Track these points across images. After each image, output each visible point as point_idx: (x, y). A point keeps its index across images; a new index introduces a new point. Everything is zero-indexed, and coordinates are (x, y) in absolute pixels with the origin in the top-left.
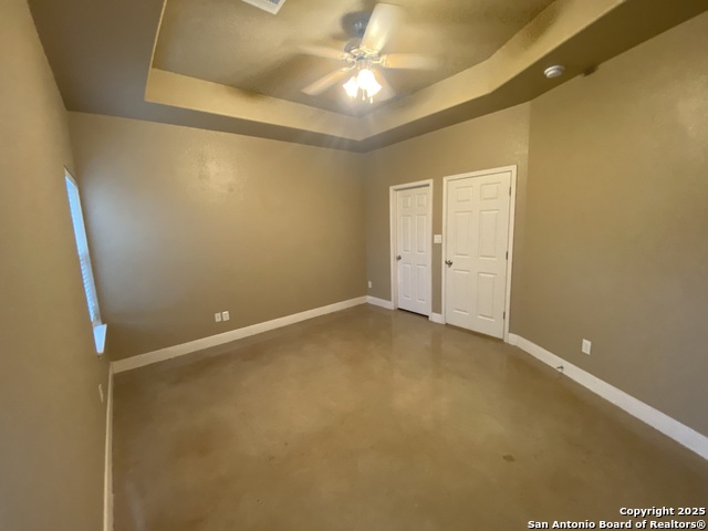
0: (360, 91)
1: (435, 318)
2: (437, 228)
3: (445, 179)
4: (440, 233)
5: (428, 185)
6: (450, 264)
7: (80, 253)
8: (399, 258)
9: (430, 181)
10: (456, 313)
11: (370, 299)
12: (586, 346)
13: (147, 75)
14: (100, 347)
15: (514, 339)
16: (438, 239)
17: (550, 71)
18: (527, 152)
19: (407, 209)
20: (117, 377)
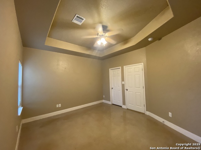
0: (101, 43)
1: (124, 107)
2: (123, 79)
3: (124, 67)
4: (124, 81)
5: (120, 68)
6: (127, 90)
7: (19, 84)
8: (112, 88)
9: (120, 67)
10: (130, 105)
11: (104, 101)
12: (170, 114)
13: (46, 39)
14: (19, 114)
15: (148, 113)
16: (123, 83)
17: (150, 39)
18: (146, 59)
19: (114, 75)
20: (23, 124)
